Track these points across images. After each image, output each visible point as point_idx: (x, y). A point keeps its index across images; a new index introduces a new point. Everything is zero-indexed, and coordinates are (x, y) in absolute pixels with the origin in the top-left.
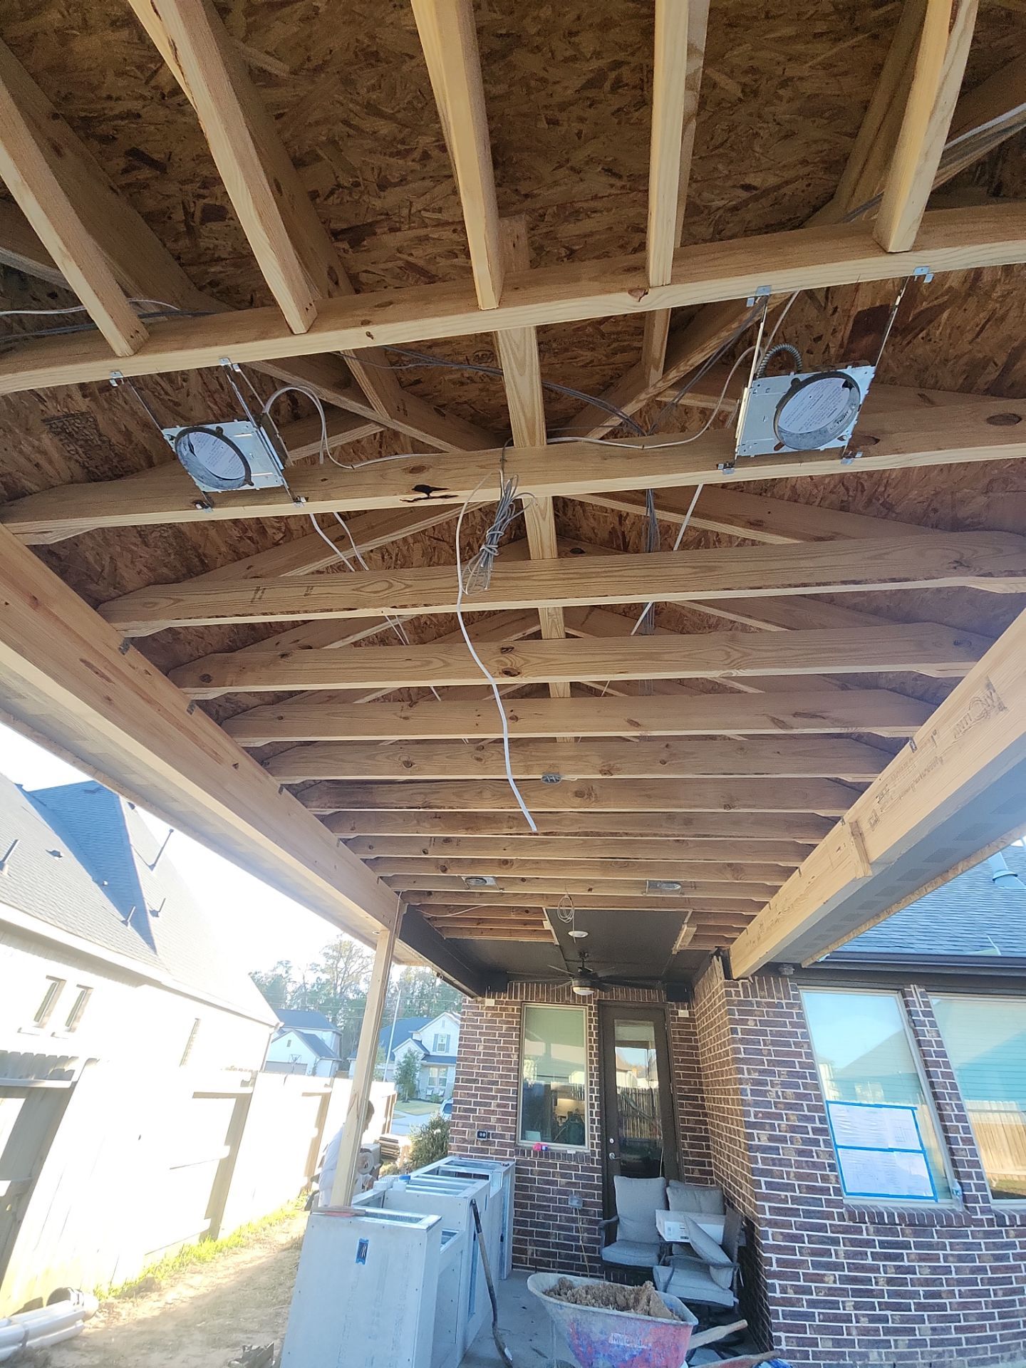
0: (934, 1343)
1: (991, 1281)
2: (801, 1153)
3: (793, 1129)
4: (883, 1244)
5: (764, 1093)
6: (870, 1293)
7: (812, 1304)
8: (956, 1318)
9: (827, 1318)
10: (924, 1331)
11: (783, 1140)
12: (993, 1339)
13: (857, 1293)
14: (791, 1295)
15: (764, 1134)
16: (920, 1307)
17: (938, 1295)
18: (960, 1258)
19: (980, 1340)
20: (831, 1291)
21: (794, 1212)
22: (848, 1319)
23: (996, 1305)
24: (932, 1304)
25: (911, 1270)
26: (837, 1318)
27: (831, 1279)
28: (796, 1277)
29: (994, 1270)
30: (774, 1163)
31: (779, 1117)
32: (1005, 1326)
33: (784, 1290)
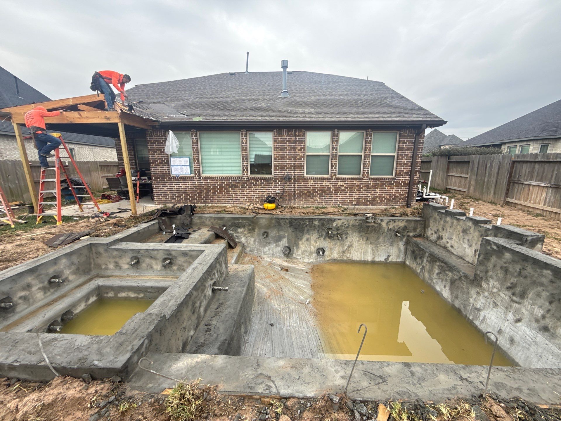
0: (185, 199)
1: (197, 189)
2: (161, 167)
3: (160, 163)
4: (176, 182)
5: (154, 156)
6: (173, 191)
7: (161, 193)
8: (190, 195)
9: (164, 195)
10: (183, 197)
11: (158, 165)
12: (197, 199)
13: (170, 191)
14: (157, 191)
15: (154, 165)
16: (182, 193)
17: (186, 191)
18: (191, 185)
19: (194, 199)
20: (165, 190)
21: (159, 178)
22: (168, 195)
23: (198, 193)
24: (185, 192)
25: (181, 187)
26: (166, 195)
27: (165, 188)
28: (159, 188)
29: (198, 187)
30: (155, 170)
31: (157, 161)
32: (199, 197)
33: (156, 191)
